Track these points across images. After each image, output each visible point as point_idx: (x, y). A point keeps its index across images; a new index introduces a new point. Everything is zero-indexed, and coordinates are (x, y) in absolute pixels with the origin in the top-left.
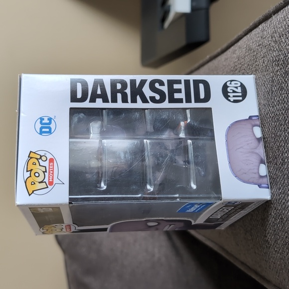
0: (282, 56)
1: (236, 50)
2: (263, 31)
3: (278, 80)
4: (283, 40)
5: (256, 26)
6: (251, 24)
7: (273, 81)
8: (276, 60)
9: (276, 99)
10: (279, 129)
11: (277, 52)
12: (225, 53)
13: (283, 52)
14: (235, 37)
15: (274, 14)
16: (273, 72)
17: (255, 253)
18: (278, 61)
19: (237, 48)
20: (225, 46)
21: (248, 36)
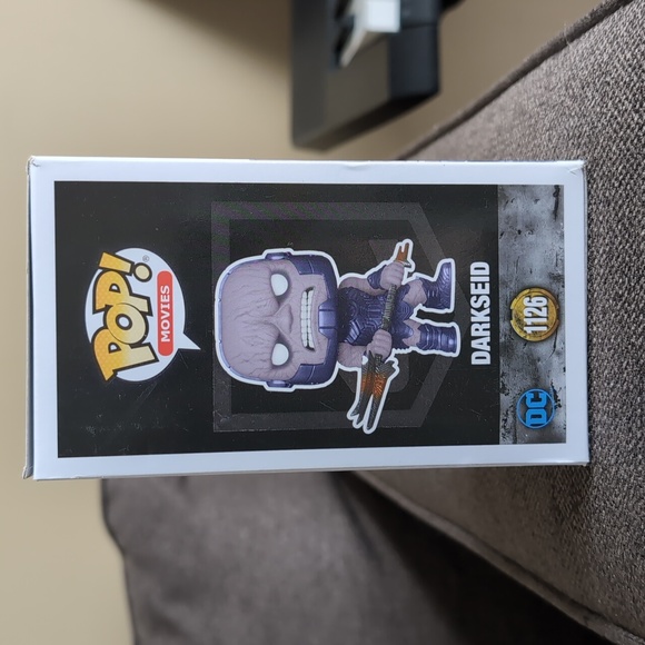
0: (586, 128)
1: (493, 115)
2: (549, 74)
4: (589, 94)
5: (535, 64)
8: (574, 135)
11: (576, 119)
12: (472, 121)
13: (589, 119)
14: (493, 86)
15: (572, 41)
17: (533, 534)
18: (579, 137)
19: (495, 110)
20: (470, 104)
21: (519, 84)
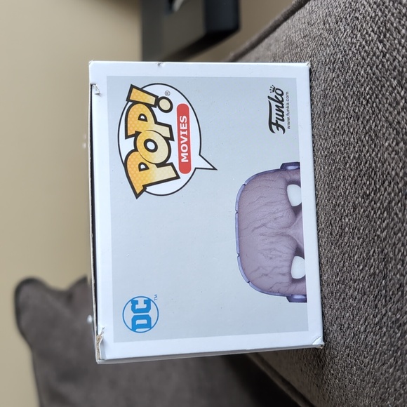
0: (339, 55)
1: (270, 45)
2: (310, 13)
3: (334, 94)
4: (342, 28)
6: (294, 2)
7: (325, 97)
8: (330, 61)
9: (330, 125)
10: (336, 177)
11: (332, 48)
12: (256, 50)
13: (342, 48)
14: (271, 23)
16: (325, 81)
18: (334, 63)
20: (255, 38)
21: (289, 21)
